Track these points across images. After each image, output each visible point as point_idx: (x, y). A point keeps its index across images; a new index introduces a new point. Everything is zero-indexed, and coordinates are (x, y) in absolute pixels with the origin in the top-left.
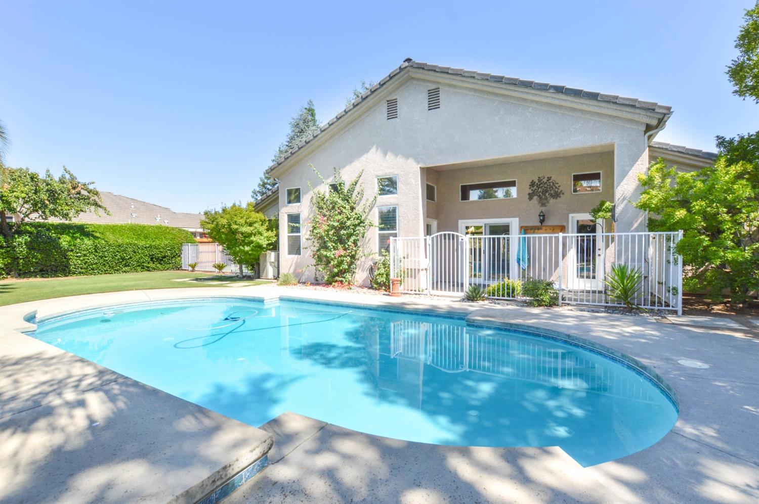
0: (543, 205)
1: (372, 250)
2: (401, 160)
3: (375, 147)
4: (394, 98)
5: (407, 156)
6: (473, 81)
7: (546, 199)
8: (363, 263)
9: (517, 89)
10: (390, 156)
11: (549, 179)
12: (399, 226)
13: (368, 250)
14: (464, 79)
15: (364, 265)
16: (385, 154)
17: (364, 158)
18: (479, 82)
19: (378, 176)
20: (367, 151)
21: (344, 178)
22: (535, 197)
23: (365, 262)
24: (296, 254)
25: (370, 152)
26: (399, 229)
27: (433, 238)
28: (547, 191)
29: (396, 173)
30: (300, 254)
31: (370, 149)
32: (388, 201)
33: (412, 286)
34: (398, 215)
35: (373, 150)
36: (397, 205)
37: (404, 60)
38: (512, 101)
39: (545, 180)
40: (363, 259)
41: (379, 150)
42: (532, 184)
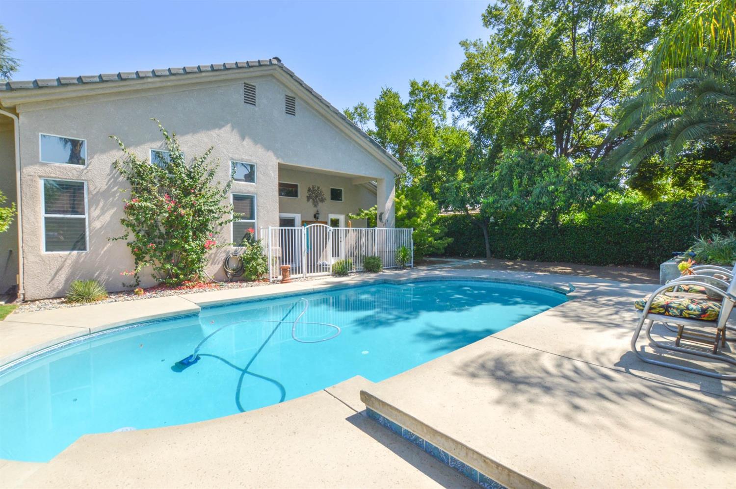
0: (316, 206)
1: (225, 240)
2: (260, 150)
3: (229, 125)
4: (253, 84)
5: (268, 148)
6: (327, 109)
7: (317, 202)
8: (213, 256)
9: (351, 129)
10: (247, 142)
11: (318, 188)
12: (257, 215)
13: (221, 240)
14: (321, 104)
15: (214, 258)
16: (243, 138)
17: (214, 133)
18: (330, 112)
19: (233, 159)
20: (220, 127)
21: (183, 149)
22: (311, 200)
23: (216, 254)
24: (73, 249)
25: (223, 129)
26: (257, 218)
27: (307, 229)
28: (317, 197)
29: (254, 161)
30: (85, 249)
31: (223, 126)
32: (244, 187)
33: (273, 274)
34: (257, 205)
35: (228, 128)
36: (256, 194)
37: (274, 56)
38: (343, 134)
39: (316, 188)
40: (214, 250)
41: (235, 130)
42: (309, 190)
